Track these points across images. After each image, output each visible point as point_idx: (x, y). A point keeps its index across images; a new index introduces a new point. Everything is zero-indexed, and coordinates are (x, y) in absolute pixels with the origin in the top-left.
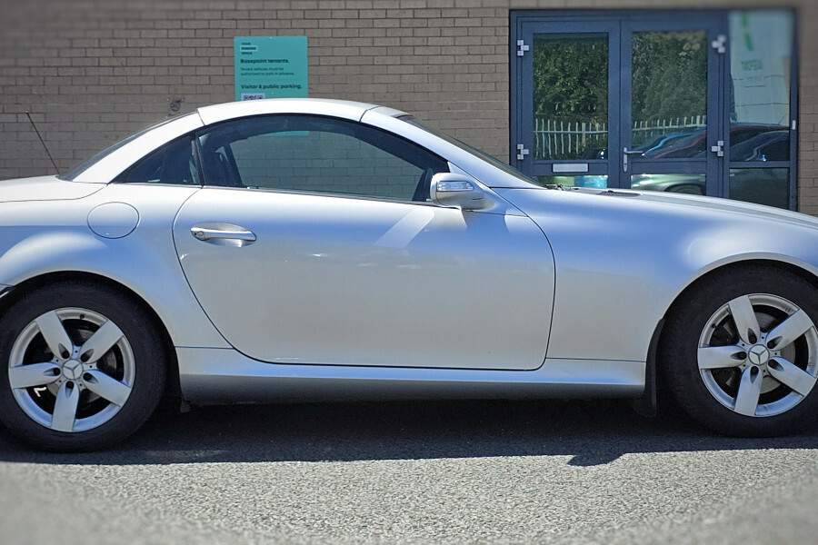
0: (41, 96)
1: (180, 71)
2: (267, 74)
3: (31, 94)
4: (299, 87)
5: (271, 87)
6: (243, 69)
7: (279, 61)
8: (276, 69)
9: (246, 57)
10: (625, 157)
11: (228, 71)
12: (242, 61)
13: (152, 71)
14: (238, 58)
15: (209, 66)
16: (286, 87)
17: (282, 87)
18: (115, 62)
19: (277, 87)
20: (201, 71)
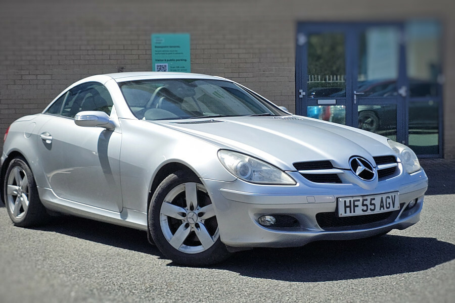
0: (49, 65)
1: (123, 52)
2: (169, 54)
3: (44, 65)
4: (185, 60)
5: (171, 60)
6: (156, 51)
7: (175, 47)
8: (173, 51)
9: (158, 45)
10: (355, 96)
11: (148, 52)
12: (156, 47)
13: (108, 52)
14: (153, 45)
15: (138, 49)
16: (179, 60)
17: (177, 60)
18: (89, 48)
19: (174, 60)
20: (134, 52)
